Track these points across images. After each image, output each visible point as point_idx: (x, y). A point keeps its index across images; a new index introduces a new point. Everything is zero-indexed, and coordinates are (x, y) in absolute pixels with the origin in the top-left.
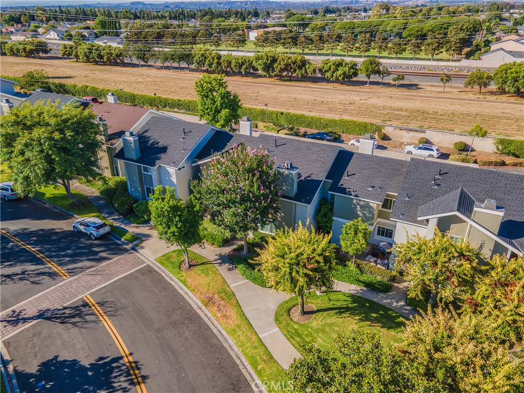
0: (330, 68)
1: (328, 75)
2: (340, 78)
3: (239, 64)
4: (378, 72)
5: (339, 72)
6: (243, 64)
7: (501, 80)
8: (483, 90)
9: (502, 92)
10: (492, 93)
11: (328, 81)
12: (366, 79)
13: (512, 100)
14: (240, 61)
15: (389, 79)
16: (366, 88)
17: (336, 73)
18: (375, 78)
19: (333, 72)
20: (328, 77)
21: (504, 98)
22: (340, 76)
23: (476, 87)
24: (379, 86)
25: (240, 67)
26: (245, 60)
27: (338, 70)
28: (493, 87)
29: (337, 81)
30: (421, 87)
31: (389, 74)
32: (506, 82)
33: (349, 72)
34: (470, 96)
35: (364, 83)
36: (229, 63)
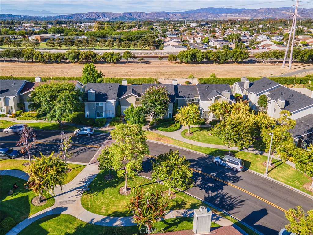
0: (109, 57)
1: (108, 59)
2: (115, 61)
3: (56, 57)
4: (131, 57)
5: (114, 58)
6: (58, 57)
7: (181, 58)
8: (175, 62)
9: (182, 62)
10: (179, 63)
11: (108, 62)
12: (126, 61)
13: (187, 65)
14: (57, 56)
15: (137, 60)
16: (127, 64)
17: (112, 59)
18: (130, 60)
19: (111, 58)
20: (108, 61)
21: (183, 64)
22: (115, 60)
23: (173, 61)
24: (132, 63)
25: (57, 58)
26: (59, 55)
27: (113, 57)
28: (178, 61)
29: (113, 62)
30: (151, 62)
31: (137, 57)
32: (183, 59)
33: (118, 58)
34: (171, 65)
35: (125, 62)
36: (50, 57)
